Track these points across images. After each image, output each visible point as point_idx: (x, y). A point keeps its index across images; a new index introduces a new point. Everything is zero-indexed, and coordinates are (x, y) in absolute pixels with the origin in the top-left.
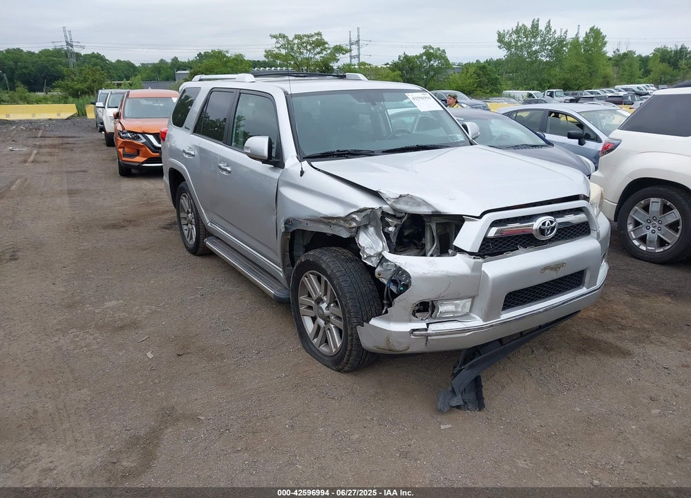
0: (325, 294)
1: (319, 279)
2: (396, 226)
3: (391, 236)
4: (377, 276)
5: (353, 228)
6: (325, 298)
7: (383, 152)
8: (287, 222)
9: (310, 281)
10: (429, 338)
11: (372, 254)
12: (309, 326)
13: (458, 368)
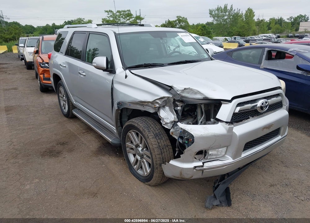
0: (141, 143)
1: (137, 135)
2: (181, 107)
3: (179, 112)
4: (171, 134)
5: (156, 107)
6: (141, 145)
7: (168, 64)
8: (119, 104)
9: (132, 135)
10: (204, 171)
11: (168, 122)
12: (132, 159)
13: (217, 184)
